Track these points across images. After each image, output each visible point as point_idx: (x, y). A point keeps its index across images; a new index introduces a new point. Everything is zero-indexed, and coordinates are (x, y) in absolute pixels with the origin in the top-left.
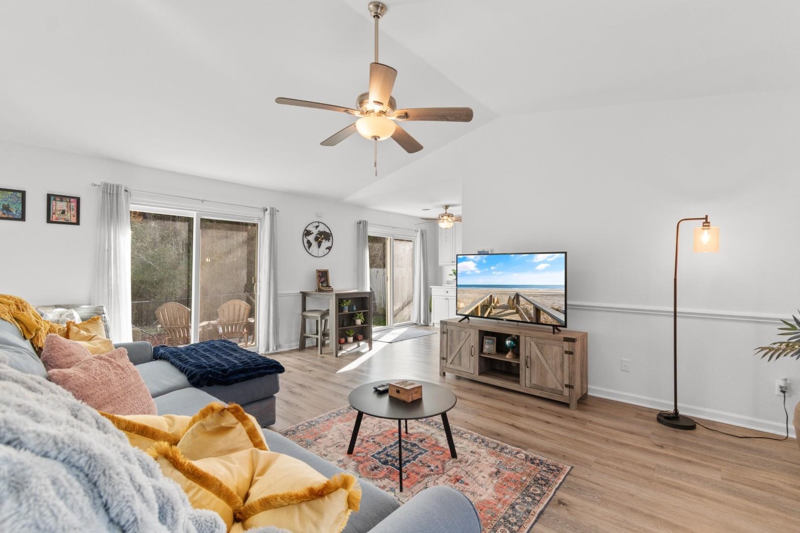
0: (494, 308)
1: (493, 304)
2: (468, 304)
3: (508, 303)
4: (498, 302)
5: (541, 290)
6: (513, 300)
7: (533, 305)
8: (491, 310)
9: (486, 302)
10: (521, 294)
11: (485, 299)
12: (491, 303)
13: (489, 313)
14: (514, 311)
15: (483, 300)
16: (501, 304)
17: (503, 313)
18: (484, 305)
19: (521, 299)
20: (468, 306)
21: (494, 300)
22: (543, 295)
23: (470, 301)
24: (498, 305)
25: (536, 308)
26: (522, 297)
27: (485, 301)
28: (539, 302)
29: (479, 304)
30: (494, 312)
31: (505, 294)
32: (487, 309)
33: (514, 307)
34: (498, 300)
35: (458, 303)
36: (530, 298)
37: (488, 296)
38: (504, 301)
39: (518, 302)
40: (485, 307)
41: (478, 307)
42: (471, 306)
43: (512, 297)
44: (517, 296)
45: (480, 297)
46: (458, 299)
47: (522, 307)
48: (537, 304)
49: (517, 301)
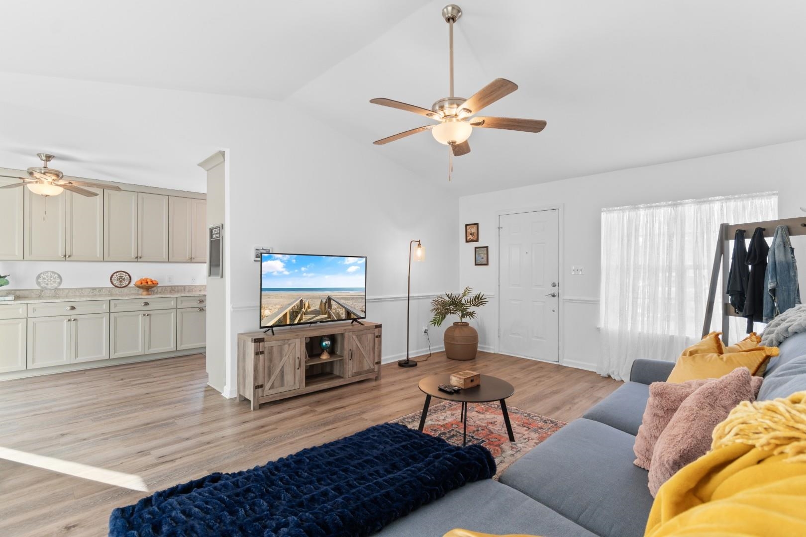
0: (304, 314)
1: (303, 310)
2: (275, 311)
3: (320, 307)
4: (309, 307)
5: (351, 293)
6: (325, 304)
7: (344, 309)
8: (302, 316)
9: (296, 307)
10: (333, 297)
11: (295, 304)
12: (301, 308)
13: (300, 320)
14: (326, 316)
15: (293, 306)
16: (312, 309)
17: (314, 319)
18: (293, 312)
19: (333, 303)
20: (275, 313)
21: (304, 305)
22: (353, 298)
23: (277, 307)
24: (309, 310)
25: (347, 311)
26: (334, 300)
27: (294, 306)
28: (349, 305)
29: (288, 310)
30: (305, 318)
31: (317, 298)
32: (297, 316)
33: (326, 312)
34: (309, 304)
35: (262, 310)
36: (342, 302)
37: (298, 301)
38: (316, 306)
39: (330, 306)
40: (294, 313)
41: (286, 314)
42: (278, 313)
43: (324, 301)
44: (329, 299)
45: (290, 302)
46: (263, 306)
47: (334, 311)
48: (348, 307)
49: (328, 304)
